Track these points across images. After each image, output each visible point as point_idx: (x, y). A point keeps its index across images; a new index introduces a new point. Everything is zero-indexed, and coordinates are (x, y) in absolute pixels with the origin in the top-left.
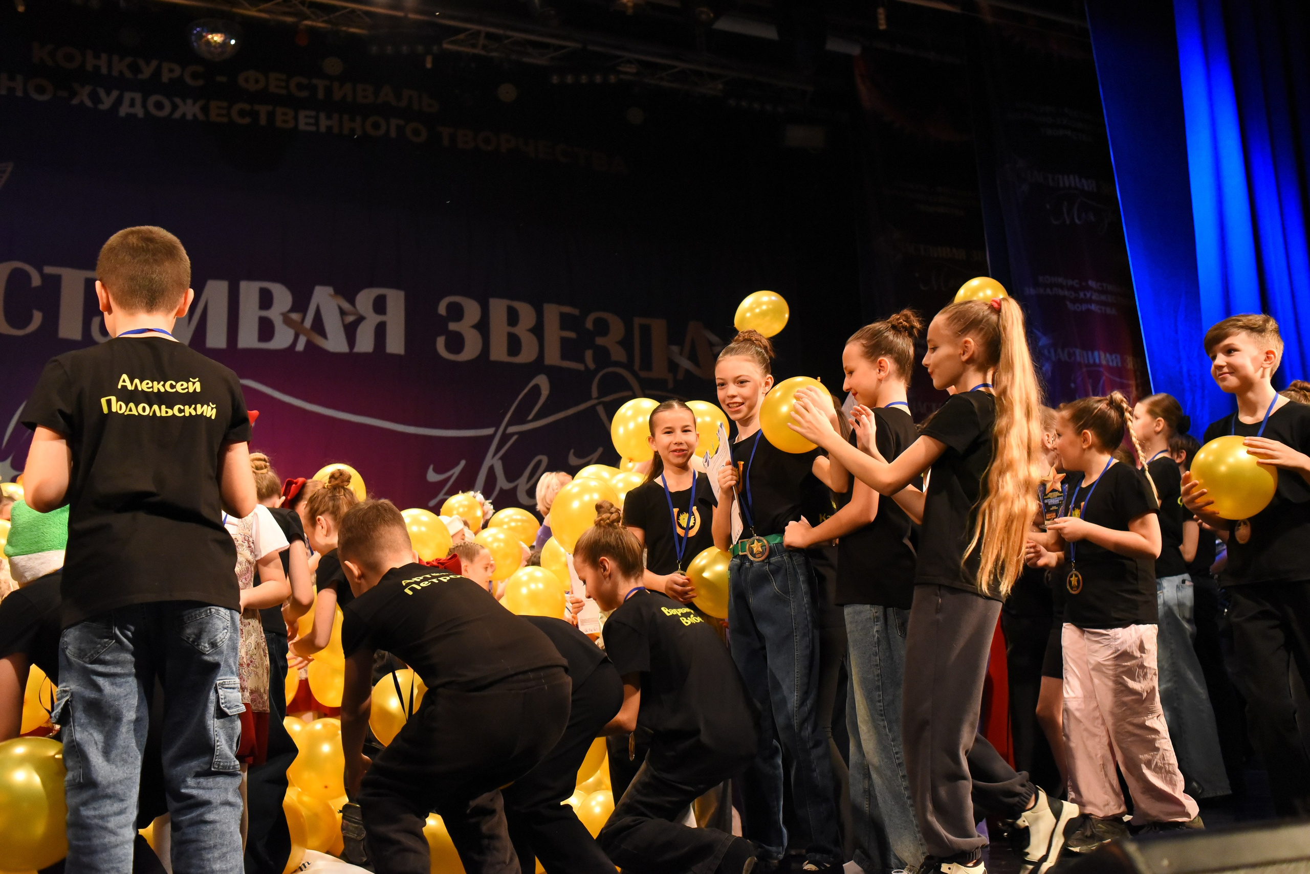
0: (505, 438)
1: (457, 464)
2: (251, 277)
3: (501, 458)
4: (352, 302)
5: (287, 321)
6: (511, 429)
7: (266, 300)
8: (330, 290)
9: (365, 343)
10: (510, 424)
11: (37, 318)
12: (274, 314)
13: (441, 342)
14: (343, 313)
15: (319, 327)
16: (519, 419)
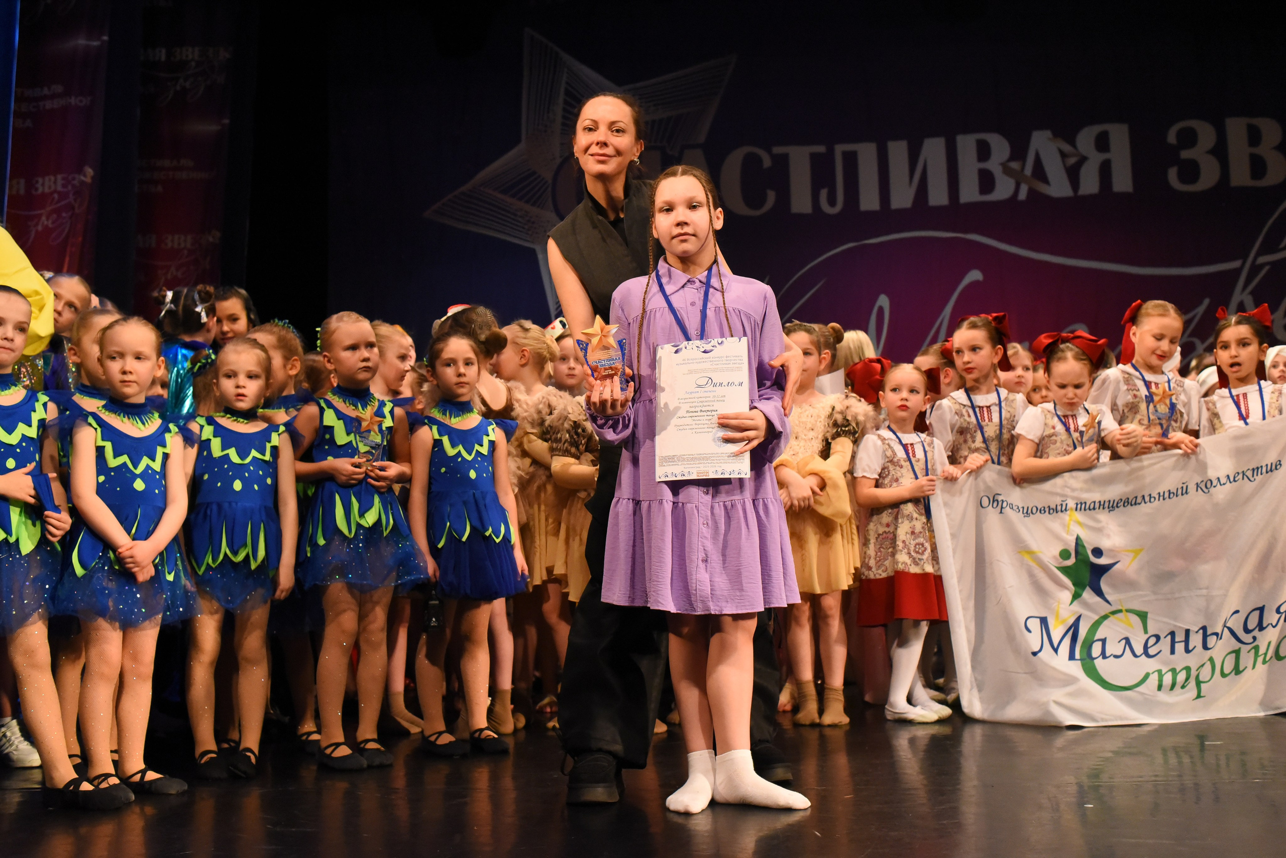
0: (1255, 269)
1: (1200, 303)
2: (966, 131)
3: (1252, 293)
4: (1072, 143)
5: (1007, 171)
6: (1261, 260)
7: (984, 151)
8: (1048, 134)
9: (1090, 184)
10: (1259, 254)
11: (771, 197)
12: (994, 165)
13: (1172, 175)
14: (1063, 155)
15: (1040, 173)
16: (1269, 247)
